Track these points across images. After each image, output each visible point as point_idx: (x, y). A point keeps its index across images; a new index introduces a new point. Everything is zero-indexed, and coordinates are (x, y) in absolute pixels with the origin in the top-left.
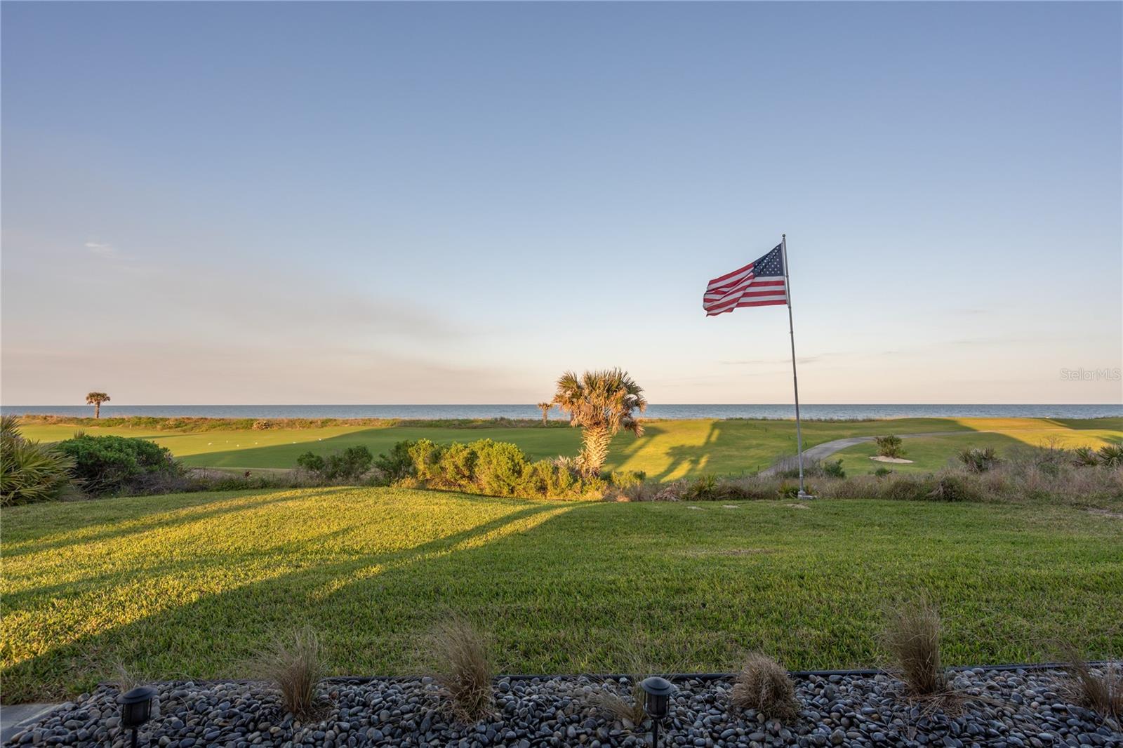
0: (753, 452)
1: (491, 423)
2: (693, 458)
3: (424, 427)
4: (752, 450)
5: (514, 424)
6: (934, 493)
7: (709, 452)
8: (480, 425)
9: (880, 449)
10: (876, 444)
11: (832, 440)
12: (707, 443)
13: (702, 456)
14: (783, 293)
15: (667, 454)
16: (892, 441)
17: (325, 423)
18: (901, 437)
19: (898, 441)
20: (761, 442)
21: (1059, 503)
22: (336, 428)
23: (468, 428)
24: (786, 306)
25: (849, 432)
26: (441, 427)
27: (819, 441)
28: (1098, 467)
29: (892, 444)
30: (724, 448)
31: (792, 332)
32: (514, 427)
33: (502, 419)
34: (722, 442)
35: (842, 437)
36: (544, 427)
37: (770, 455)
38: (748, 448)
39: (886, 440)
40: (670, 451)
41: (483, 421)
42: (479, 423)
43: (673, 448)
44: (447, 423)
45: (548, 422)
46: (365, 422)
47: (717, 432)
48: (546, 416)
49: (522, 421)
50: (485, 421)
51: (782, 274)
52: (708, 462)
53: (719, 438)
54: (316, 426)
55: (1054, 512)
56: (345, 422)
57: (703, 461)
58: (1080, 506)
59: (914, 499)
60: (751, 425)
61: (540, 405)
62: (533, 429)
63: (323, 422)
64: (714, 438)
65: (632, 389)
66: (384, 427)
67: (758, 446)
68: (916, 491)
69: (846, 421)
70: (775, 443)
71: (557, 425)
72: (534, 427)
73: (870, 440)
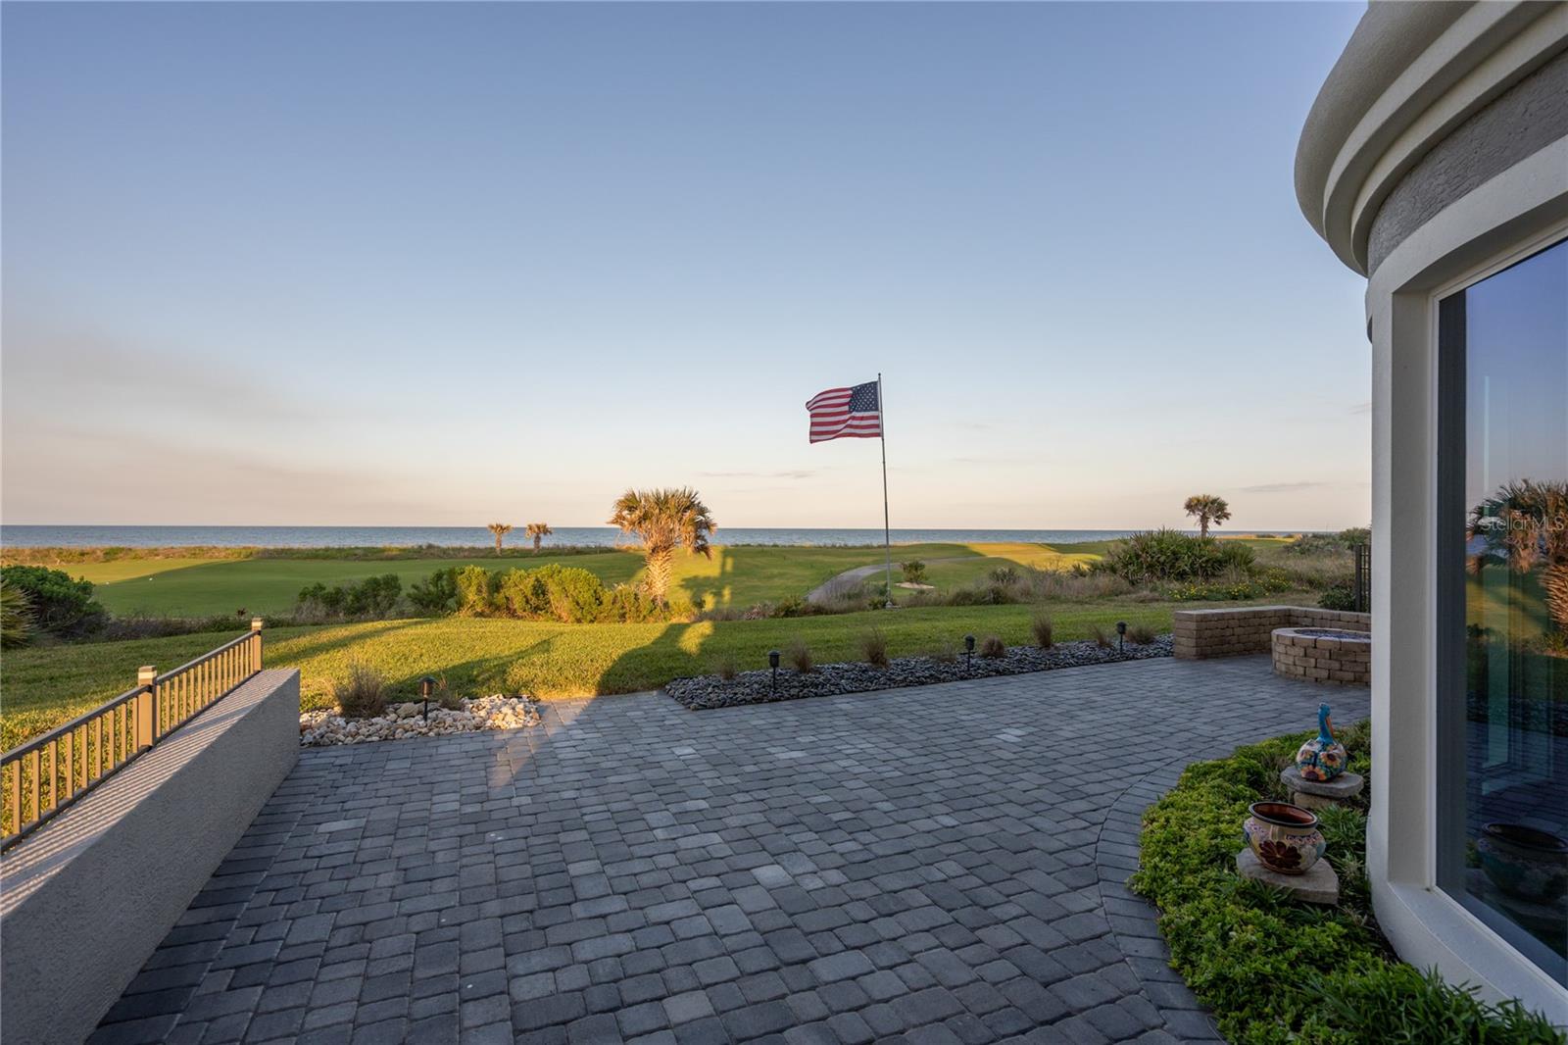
0: (777, 582)
1: (415, 552)
2: (714, 590)
3: (305, 559)
4: (776, 580)
5: (451, 552)
6: (987, 599)
7: (730, 584)
8: (396, 555)
9: (905, 575)
10: (902, 570)
11: (856, 567)
12: (723, 572)
13: (724, 588)
14: (877, 426)
15: (682, 586)
16: (916, 566)
17: (110, 555)
18: (923, 562)
19: (922, 566)
20: (782, 571)
21: (1066, 601)
22: (135, 562)
23: (382, 559)
24: (880, 438)
25: (870, 559)
26: (334, 558)
27: (843, 569)
28: (1087, 578)
29: (916, 569)
30: (744, 578)
31: (884, 462)
32: (451, 558)
33: (430, 547)
34: (738, 570)
35: (865, 564)
36: (497, 557)
37: (796, 584)
38: (771, 577)
39: (911, 566)
40: (683, 583)
41: (400, 550)
42: (394, 553)
43: (683, 580)
44: (343, 554)
45: (502, 550)
46: (194, 553)
47: (730, 562)
48: (499, 542)
49: (461, 549)
50: (404, 550)
51: (877, 409)
52: (732, 594)
53: (735, 567)
54: (96, 560)
55: (1064, 606)
56: (154, 553)
57: (727, 593)
58: (1081, 603)
59: (972, 604)
60: (766, 552)
61: (492, 527)
62: (481, 560)
63: (106, 554)
64: (729, 567)
65: (702, 511)
66: (231, 559)
67: (781, 575)
68: (973, 599)
69: (861, 548)
70: (797, 572)
71: (516, 554)
72: (482, 557)
73: (897, 567)
